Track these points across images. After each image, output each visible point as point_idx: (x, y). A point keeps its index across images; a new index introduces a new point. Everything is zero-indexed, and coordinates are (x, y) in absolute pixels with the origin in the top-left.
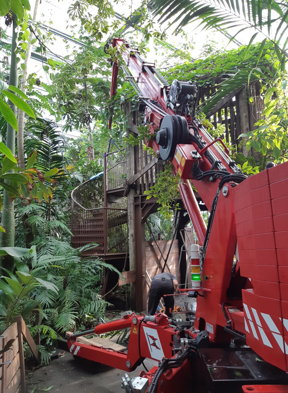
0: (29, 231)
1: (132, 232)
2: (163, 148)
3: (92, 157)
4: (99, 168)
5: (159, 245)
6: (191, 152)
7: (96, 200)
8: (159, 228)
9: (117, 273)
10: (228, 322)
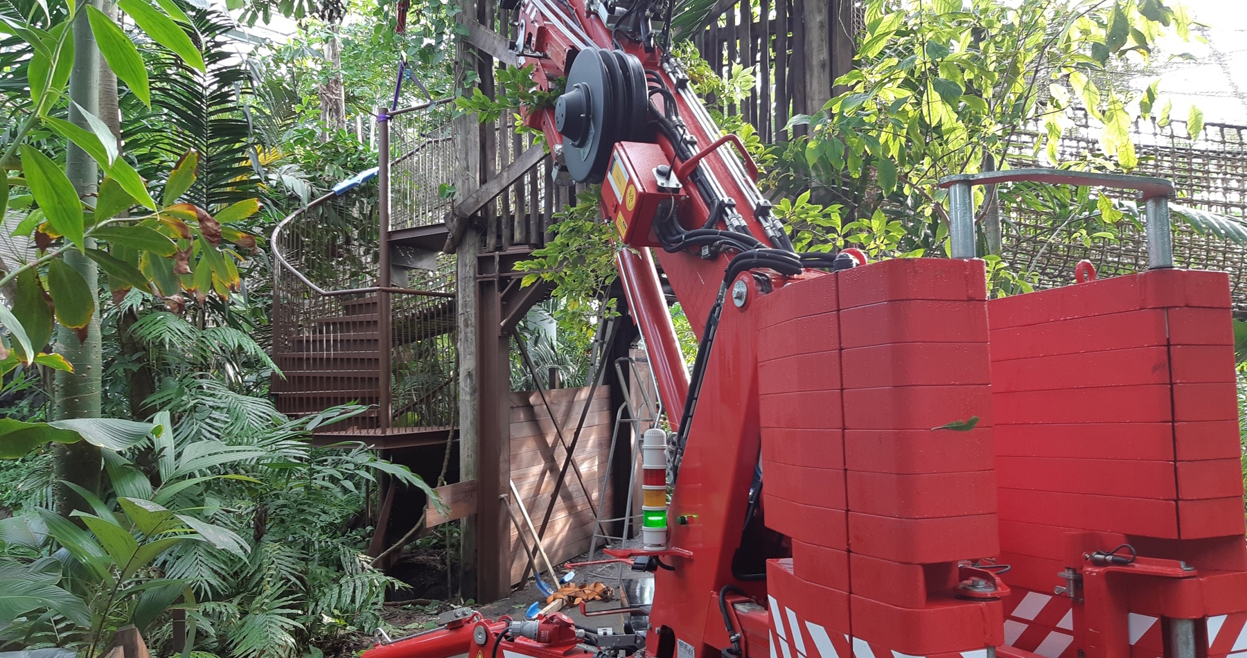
0: (139, 360)
1: (468, 363)
2: (573, 145)
3: (337, 112)
4: (362, 156)
5: (552, 403)
6: (654, 170)
7: (354, 260)
8: (553, 348)
9: (421, 492)
10: (733, 637)
